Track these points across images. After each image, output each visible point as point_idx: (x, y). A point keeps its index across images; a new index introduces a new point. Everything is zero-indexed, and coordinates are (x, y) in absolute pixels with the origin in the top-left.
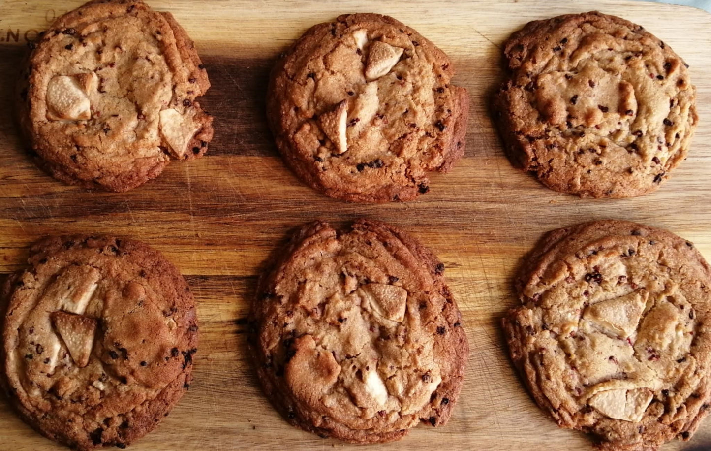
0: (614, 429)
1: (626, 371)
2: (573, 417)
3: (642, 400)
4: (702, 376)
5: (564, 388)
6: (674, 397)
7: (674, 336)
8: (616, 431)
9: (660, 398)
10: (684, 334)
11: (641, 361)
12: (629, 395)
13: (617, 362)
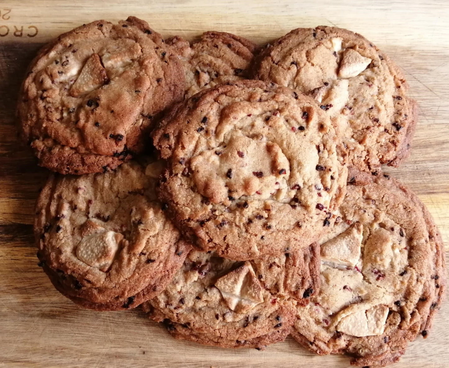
0: (364, 345)
1: (360, 295)
2: (328, 344)
3: (379, 315)
4: (423, 282)
5: (314, 323)
6: (406, 305)
7: (392, 255)
8: (366, 347)
9: (395, 308)
10: (400, 251)
11: (370, 283)
12: (368, 314)
13: (351, 290)
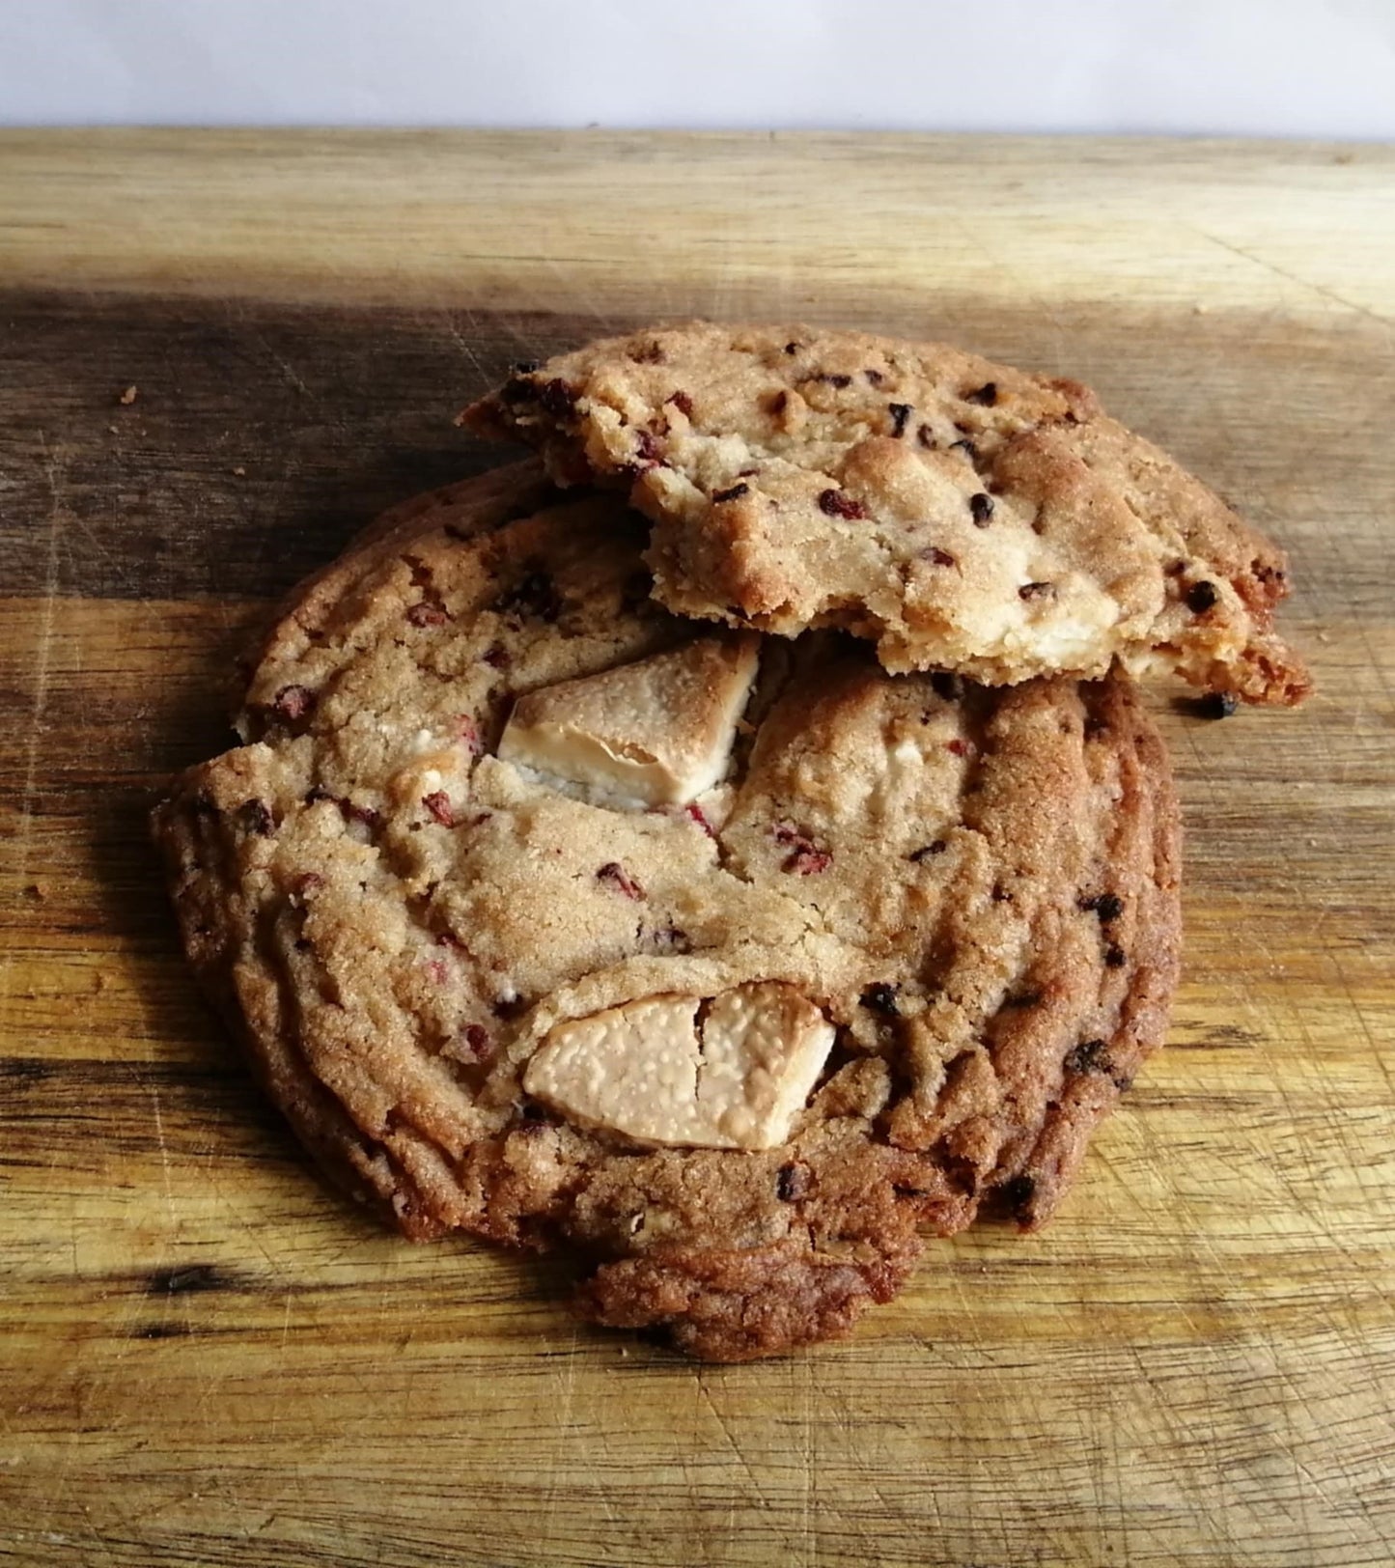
0: (655, 1193)
1: (679, 918)
3: (769, 1039)
4: (1029, 904)
6: (925, 1016)
7: (882, 766)
8: (664, 1201)
9: (865, 1034)
10: (927, 758)
11: (746, 879)
12: (711, 1027)
13: (633, 890)
